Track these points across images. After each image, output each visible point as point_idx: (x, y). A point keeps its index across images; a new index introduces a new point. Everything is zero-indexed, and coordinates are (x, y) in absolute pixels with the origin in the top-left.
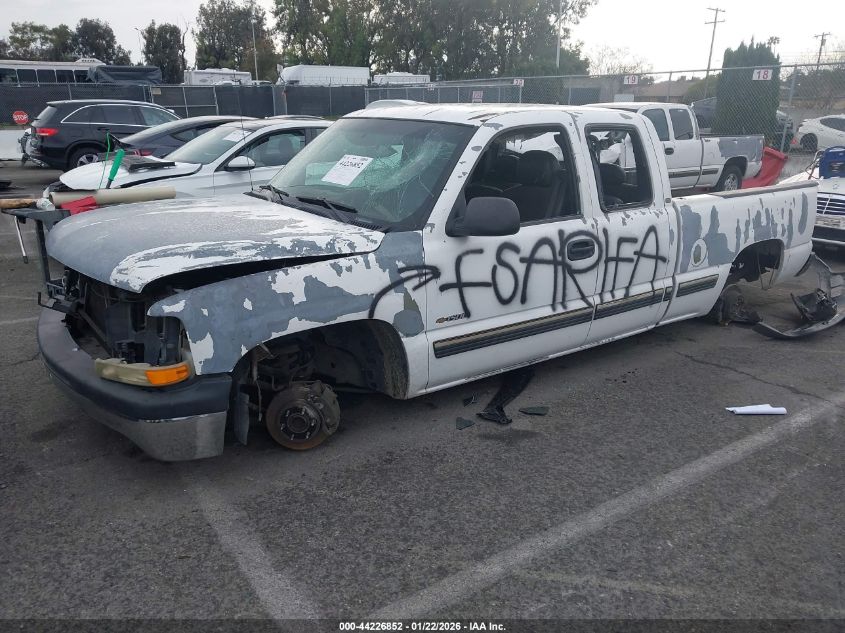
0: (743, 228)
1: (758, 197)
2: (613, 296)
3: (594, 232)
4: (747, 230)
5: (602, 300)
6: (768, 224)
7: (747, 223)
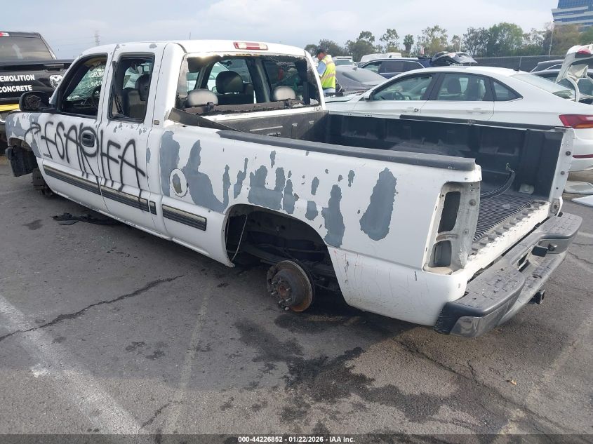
0: (233, 179)
1: (270, 148)
2: (112, 185)
3: (96, 130)
4: (239, 184)
5: (105, 184)
6: (278, 189)
7: (241, 176)
